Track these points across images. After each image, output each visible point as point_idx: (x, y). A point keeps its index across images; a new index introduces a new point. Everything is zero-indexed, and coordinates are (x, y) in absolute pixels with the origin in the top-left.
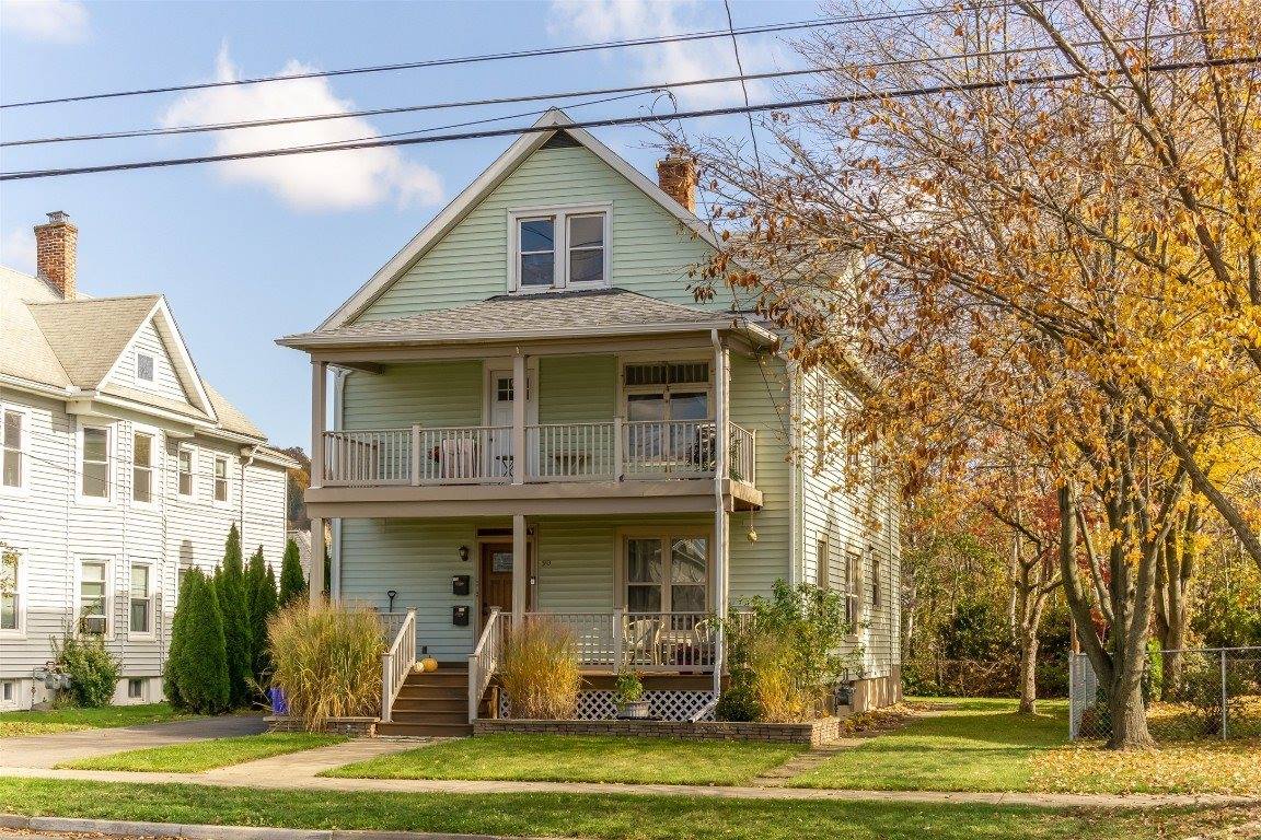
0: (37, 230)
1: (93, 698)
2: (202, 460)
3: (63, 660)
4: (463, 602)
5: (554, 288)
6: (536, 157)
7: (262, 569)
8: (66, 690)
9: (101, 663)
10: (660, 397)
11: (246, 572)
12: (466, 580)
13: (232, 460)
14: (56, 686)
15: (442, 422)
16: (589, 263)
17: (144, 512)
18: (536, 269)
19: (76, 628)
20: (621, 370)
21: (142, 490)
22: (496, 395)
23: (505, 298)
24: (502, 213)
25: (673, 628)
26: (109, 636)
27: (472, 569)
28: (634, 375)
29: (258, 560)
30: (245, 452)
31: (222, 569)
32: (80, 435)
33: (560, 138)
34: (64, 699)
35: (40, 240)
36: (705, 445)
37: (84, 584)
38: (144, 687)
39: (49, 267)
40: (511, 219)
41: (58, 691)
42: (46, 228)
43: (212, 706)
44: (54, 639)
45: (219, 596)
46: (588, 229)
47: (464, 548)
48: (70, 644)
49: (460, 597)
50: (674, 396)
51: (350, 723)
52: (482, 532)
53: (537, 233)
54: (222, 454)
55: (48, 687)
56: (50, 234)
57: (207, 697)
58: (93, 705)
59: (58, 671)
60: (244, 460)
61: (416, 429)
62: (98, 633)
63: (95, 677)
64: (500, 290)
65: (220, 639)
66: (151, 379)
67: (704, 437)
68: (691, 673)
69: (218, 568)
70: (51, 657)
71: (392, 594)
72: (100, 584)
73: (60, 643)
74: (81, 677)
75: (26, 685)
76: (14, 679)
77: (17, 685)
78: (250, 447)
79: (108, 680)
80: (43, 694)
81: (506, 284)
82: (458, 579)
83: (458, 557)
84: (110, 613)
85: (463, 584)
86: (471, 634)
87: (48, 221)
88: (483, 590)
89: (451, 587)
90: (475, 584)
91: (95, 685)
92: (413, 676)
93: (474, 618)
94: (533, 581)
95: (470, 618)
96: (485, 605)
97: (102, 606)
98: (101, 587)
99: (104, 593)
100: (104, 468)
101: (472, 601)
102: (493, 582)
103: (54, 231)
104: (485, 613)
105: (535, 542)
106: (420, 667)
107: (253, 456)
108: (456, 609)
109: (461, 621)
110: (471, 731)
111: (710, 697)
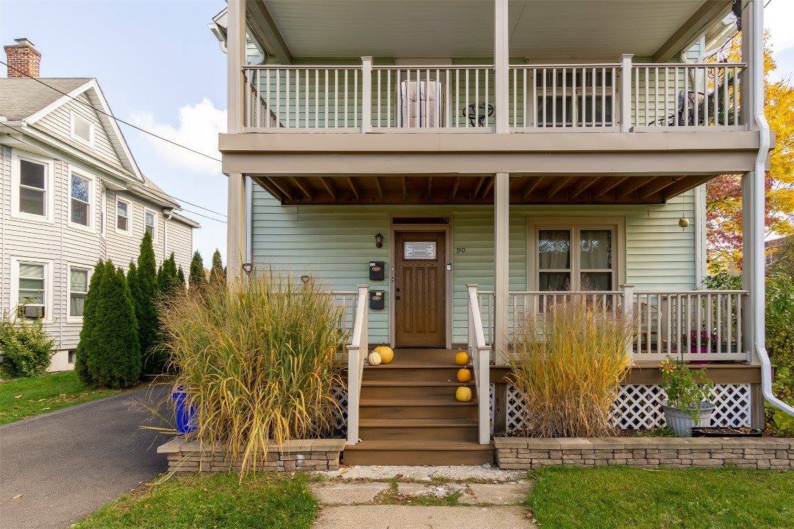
0: (6, 48)
1: (24, 370)
2: (135, 209)
4: (378, 286)
7: (173, 270)
9: (35, 341)
11: (160, 271)
12: (381, 265)
13: (157, 215)
17: (83, 232)
19: (14, 311)
21: (79, 216)
26: (48, 319)
27: (386, 255)
29: (170, 264)
30: (167, 212)
31: (137, 266)
32: (16, 164)
35: (9, 55)
37: (21, 280)
42: (13, 47)
43: (122, 380)
45: (131, 286)
47: (380, 236)
49: (376, 282)
54: (150, 209)
56: (16, 52)
57: (117, 374)
60: (166, 216)
61: (367, 65)
62: (34, 318)
63: (27, 352)
66: (86, 137)
69: (132, 265)
71: (305, 279)
72: (40, 280)
74: (12, 354)
78: (170, 209)
79: (42, 354)
82: (374, 264)
83: (374, 245)
84: (49, 304)
85: (378, 269)
86: (386, 318)
87: (16, 43)
88: (396, 275)
89: (368, 273)
90: (390, 271)
91: (26, 358)
92: (370, 371)
93: (390, 302)
94: (449, 268)
95: (386, 302)
96: (397, 290)
97: (40, 296)
98: (40, 283)
99: (42, 288)
100: (41, 194)
101: (387, 287)
102: (405, 269)
103: (20, 50)
104: (397, 298)
105: (450, 231)
106: (376, 358)
107: (171, 214)
108: (372, 294)
109: (376, 304)
110: (491, 457)
111: (744, 391)
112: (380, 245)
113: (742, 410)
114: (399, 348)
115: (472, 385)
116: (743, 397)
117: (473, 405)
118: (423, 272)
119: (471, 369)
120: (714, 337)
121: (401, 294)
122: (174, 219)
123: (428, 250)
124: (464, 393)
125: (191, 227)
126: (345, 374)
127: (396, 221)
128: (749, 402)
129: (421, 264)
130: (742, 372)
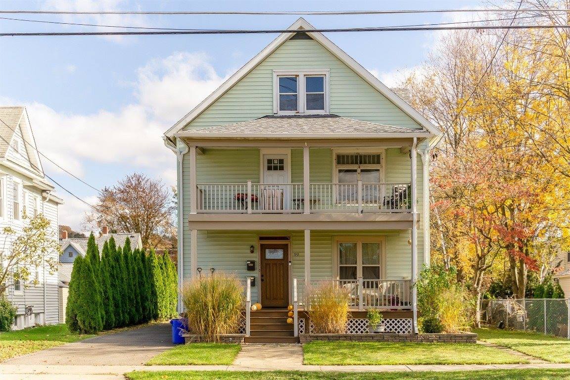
4: (252, 274)
5: (298, 113)
6: (287, 44)
10: (355, 171)
12: (253, 262)
15: (238, 180)
16: (316, 101)
18: (288, 103)
20: (334, 157)
22: (266, 168)
23: (272, 117)
24: (270, 72)
25: (364, 287)
27: (256, 257)
28: (341, 159)
33: (301, 35)
36: (396, 196)
38: (18, 320)
40: (275, 75)
46: (315, 83)
47: (252, 247)
49: (252, 272)
50: (362, 171)
51: (231, 337)
52: (261, 238)
53: (288, 83)
54: (36, 195)
58: (7, 330)
61: (249, 184)
64: (269, 113)
66: (18, 152)
67: (396, 192)
68: (396, 310)
71: (212, 270)
81: (272, 109)
82: (249, 262)
83: (249, 251)
85: (252, 265)
86: (256, 291)
88: (261, 268)
89: (246, 267)
90: (258, 266)
93: (258, 282)
94: (290, 264)
95: (256, 283)
96: (262, 276)
101: (257, 274)
102: (266, 264)
104: (262, 280)
105: (291, 244)
106: (254, 308)
107: (48, 197)
109: (253, 284)
110: (298, 340)
111: (409, 322)
112: (252, 252)
114: (263, 307)
115: (292, 318)
116: (409, 324)
117: (292, 325)
118: (276, 265)
119: (293, 312)
120: (398, 299)
121: (264, 278)
122: (50, 201)
123: (279, 255)
124: (289, 320)
125: (57, 203)
126: (245, 313)
128: (411, 326)
129: (274, 262)
130: (409, 313)
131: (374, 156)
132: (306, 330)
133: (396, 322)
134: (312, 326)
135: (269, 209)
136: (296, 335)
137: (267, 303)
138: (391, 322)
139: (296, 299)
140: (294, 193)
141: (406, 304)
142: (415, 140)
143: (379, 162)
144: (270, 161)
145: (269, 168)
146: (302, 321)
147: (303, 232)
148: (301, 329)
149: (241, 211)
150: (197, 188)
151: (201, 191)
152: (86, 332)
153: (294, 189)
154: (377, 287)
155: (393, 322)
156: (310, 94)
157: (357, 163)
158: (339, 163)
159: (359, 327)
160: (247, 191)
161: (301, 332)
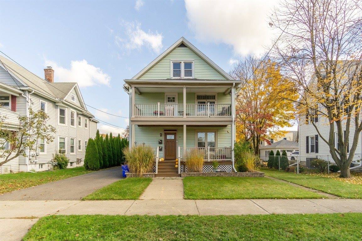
0: (45, 70)
2: (83, 119)
3: (56, 159)
4: (161, 145)
5: (181, 78)
6: (177, 49)
8: (57, 166)
9: (65, 159)
10: (205, 102)
12: (161, 140)
13: (88, 120)
14: (54, 165)
16: (189, 73)
17: (73, 128)
18: (177, 74)
19: (58, 151)
20: (196, 96)
21: (72, 123)
22: (167, 101)
23: (170, 79)
24: (169, 60)
26: (66, 153)
27: (162, 138)
28: (199, 97)
32: (59, 110)
33: (182, 45)
34: (56, 168)
35: (45, 72)
37: (60, 142)
38: (73, 164)
39: (48, 78)
40: (171, 62)
41: (55, 166)
42: (47, 69)
44: (53, 154)
46: (188, 66)
47: (161, 134)
48: (57, 155)
51: (148, 174)
53: (177, 66)
55: (52, 165)
58: (63, 168)
59: (55, 161)
60: (90, 120)
61: (159, 104)
62: (64, 153)
65: (97, 154)
66: (74, 100)
68: (225, 161)
70: (53, 158)
71: (144, 144)
73: (55, 155)
74: (60, 163)
75: (47, 165)
76: (43, 164)
77: (44, 165)
78: (91, 117)
79: (66, 163)
80: (51, 167)
81: (170, 76)
84: (66, 149)
86: (163, 152)
87: (47, 68)
88: (165, 143)
89: (158, 142)
90: (163, 142)
91: (64, 164)
92: (159, 162)
93: (163, 149)
94: (177, 141)
97: (64, 147)
98: (64, 143)
99: (64, 144)
100: (64, 118)
101: (163, 145)
102: (167, 141)
103: (49, 70)
104: (165, 148)
106: (161, 160)
107: (92, 119)
108: (159, 147)
109: (160, 150)
110: (180, 176)
111: (230, 166)
112: (161, 136)
113: (230, 170)
114: (165, 159)
115: (178, 165)
116: (230, 167)
117: (178, 168)
118: (171, 142)
119: (178, 162)
120: (225, 156)
121: (166, 147)
122: (92, 121)
123: (172, 137)
124: (176, 166)
125: (97, 123)
126: (155, 162)
127: (165, 130)
128: (231, 168)
129: (170, 140)
130: (230, 163)
131: (212, 96)
132: (184, 170)
133: (224, 166)
134: (187, 169)
135: (168, 115)
136: (179, 173)
137: (167, 158)
138: (222, 166)
139: (179, 156)
140: (179, 109)
141: (229, 158)
142: (234, 84)
143: (214, 99)
144: (169, 98)
145: (169, 101)
146: (182, 166)
147: (182, 126)
148: (182, 170)
149: (155, 116)
150: (135, 106)
151: (139, 109)
152: (93, 170)
153: (179, 106)
154: (214, 151)
155: (223, 166)
156: (186, 70)
157: (205, 99)
158: (198, 99)
159: (208, 169)
160: (157, 110)
161: (182, 171)
